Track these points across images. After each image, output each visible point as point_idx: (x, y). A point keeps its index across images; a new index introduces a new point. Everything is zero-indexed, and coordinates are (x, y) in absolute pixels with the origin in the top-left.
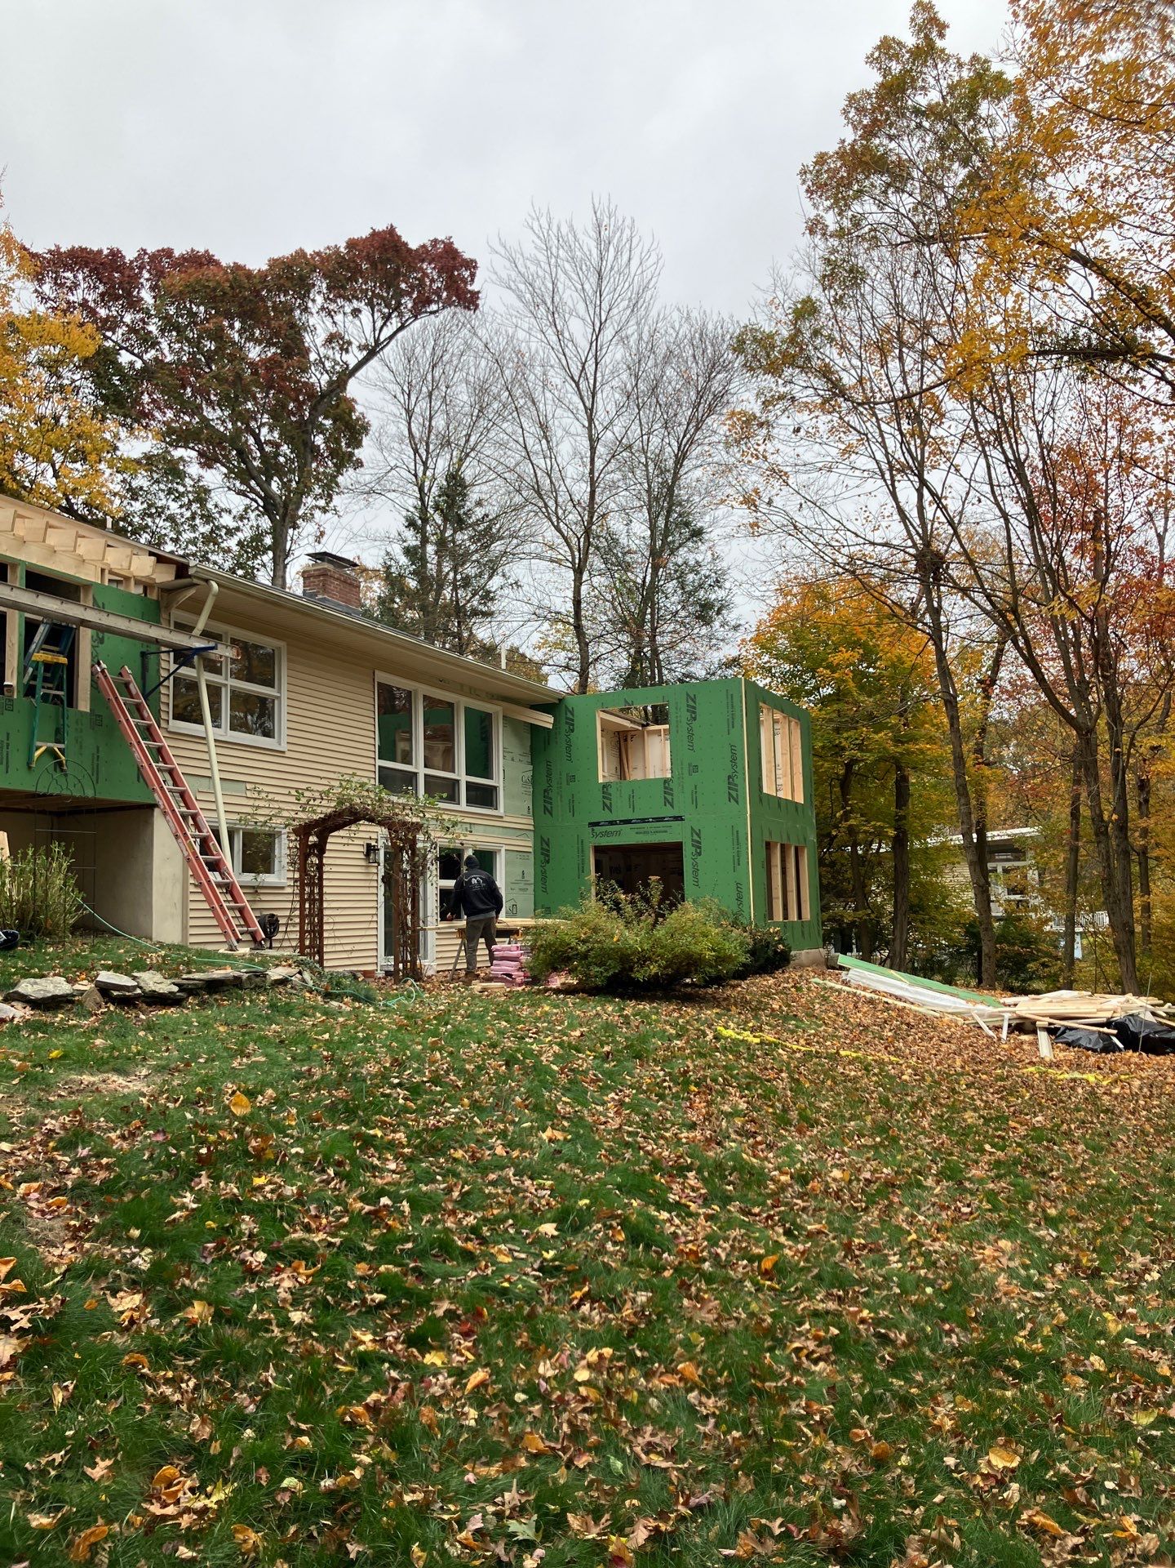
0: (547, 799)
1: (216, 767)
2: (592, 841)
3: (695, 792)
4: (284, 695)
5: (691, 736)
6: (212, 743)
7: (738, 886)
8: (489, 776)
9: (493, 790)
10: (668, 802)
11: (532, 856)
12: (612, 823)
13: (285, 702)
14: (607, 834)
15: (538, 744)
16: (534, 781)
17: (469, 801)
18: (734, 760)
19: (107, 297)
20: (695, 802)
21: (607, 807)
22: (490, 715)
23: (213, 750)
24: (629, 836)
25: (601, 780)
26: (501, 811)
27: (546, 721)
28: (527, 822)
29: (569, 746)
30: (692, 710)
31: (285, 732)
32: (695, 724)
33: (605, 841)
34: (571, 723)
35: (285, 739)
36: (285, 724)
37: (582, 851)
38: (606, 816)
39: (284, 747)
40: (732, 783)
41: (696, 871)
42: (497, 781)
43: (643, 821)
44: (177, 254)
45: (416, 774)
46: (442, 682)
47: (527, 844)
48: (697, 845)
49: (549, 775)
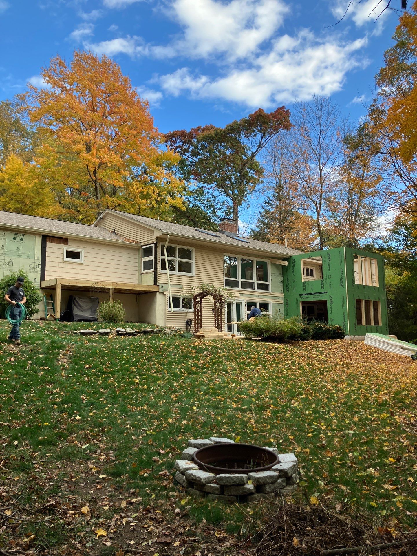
0: (287, 287)
1: (169, 281)
2: (300, 300)
3: (330, 284)
4: (194, 262)
5: (329, 266)
6: (168, 275)
7: (344, 313)
8: (267, 281)
9: (267, 285)
10: (323, 288)
11: (283, 305)
12: (306, 294)
13: (194, 263)
14: (305, 298)
15: (284, 271)
16: (283, 282)
17: (258, 288)
18: (342, 273)
19: (185, 142)
20: (330, 287)
21: (305, 289)
22: (266, 263)
23: (169, 277)
24: (311, 298)
25: (303, 281)
26: (270, 291)
27: (286, 263)
28: (282, 295)
29: (293, 271)
30: (329, 258)
31: (194, 271)
32: (330, 262)
33: (304, 300)
34: (294, 264)
35: (194, 273)
36: (194, 269)
37: (297, 303)
38: (304, 292)
39: (194, 275)
40: (342, 281)
41: (331, 309)
42: (269, 282)
43: (315, 293)
44: (202, 127)
45: (238, 281)
46: (248, 254)
47: (282, 301)
48: (331, 301)
49: (288, 280)
